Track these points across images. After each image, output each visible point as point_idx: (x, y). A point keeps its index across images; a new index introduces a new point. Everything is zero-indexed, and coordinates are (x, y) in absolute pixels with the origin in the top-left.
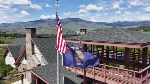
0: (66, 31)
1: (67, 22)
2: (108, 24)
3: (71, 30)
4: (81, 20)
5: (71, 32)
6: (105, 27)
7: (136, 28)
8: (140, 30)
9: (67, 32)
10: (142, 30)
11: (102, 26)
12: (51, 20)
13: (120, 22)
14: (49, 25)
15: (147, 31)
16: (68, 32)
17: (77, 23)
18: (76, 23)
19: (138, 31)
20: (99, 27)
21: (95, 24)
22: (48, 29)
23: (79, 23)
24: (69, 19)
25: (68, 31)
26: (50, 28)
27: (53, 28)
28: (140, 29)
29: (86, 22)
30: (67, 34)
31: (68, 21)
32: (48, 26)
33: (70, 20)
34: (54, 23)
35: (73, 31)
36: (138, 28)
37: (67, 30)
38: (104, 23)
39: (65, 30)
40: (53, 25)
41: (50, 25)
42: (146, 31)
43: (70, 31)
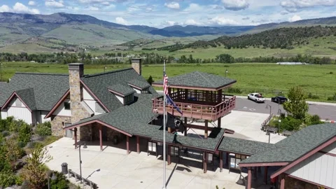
0: (58, 46)
1: (57, 23)
2: (155, 31)
3: (69, 43)
4: (93, 20)
5: (70, 48)
6: (150, 37)
7: (212, 41)
8: (220, 45)
9: (58, 48)
10: (223, 46)
11: (142, 34)
12: (14, 17)
13: (180, 27)
14: (10, 31)
15: (232, 48)
16: (63, 49)
17: (83, 27)
18: (80, 26)
19: (216, 47)
20: (135, 36)
21: (127, 29)
22: (7, 39)
23: (89, 26)
24: (62, 15)
25: (62, 46)
26: (13, 37)
27: (21, 36)
28: (219, 43)
29: (106, 24)
30: (62, 54)
31: (60, 21)
32: (7, 31)
33: (64, 19)
34: (23, 24)
35: (74, 46)
36: (215, 40)
37: (60, 42)
38: (147, 28)
39: (54, 43)
40: (20, 30)
41: (13, 31)
42: (229, 48)
43: (66, 46)
